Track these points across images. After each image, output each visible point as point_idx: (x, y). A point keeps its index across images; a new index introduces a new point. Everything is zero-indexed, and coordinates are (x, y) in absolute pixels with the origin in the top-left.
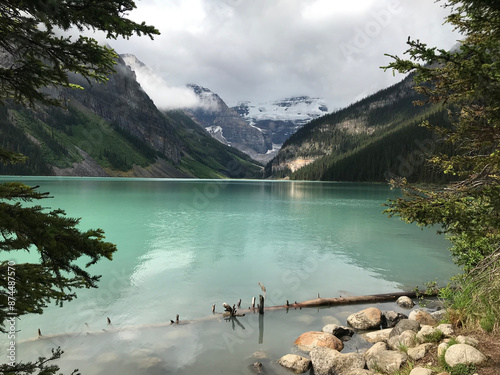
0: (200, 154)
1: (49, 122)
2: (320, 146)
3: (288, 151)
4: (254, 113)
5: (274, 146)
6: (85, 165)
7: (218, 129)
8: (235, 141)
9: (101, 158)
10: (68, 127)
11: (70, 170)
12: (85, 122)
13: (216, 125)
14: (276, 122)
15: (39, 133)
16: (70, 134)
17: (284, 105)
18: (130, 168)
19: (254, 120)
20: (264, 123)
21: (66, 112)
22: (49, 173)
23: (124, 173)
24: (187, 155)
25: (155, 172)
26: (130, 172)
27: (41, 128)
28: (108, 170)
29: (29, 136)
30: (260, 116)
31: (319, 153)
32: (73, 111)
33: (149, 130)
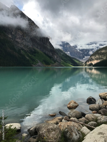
0: (65, 60)
1: (30, 53)
2: (102, 56)
3: (92, 58)
4: (79, 47)
5: (85, 57)
6: (39, 64)
7: (69, 52)
8: (74, 56)
9: (43, 62)
10: (34, 54)
11: (36, 65)
12: (38, 53)
13: (68, 51)
14: (86, 50)
15: (28, 56)
16: (35, 56)
17: (88, 44)
18: (50, 64)
19: (79, 49)
20: (82, 50)
21: (33, 50)
22: (32, 66)
23: (49, 66)
24: (62, 60)
25: (56, 65)
26: (50, 66)
27: (28, 54)
28: (45, 65)
29: (26, 57)
30: (81, 48)
31: (102, 58)
32: (35, 50)
33: (53, 54)
